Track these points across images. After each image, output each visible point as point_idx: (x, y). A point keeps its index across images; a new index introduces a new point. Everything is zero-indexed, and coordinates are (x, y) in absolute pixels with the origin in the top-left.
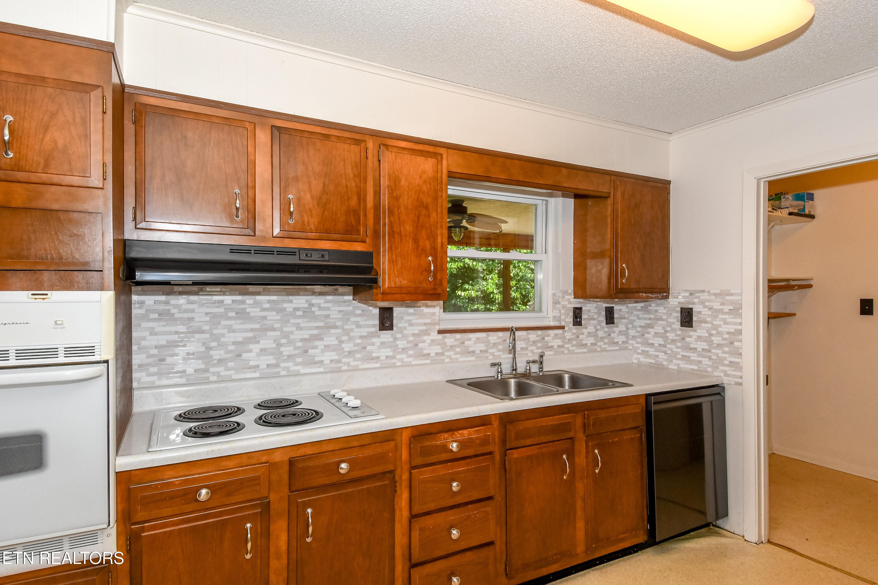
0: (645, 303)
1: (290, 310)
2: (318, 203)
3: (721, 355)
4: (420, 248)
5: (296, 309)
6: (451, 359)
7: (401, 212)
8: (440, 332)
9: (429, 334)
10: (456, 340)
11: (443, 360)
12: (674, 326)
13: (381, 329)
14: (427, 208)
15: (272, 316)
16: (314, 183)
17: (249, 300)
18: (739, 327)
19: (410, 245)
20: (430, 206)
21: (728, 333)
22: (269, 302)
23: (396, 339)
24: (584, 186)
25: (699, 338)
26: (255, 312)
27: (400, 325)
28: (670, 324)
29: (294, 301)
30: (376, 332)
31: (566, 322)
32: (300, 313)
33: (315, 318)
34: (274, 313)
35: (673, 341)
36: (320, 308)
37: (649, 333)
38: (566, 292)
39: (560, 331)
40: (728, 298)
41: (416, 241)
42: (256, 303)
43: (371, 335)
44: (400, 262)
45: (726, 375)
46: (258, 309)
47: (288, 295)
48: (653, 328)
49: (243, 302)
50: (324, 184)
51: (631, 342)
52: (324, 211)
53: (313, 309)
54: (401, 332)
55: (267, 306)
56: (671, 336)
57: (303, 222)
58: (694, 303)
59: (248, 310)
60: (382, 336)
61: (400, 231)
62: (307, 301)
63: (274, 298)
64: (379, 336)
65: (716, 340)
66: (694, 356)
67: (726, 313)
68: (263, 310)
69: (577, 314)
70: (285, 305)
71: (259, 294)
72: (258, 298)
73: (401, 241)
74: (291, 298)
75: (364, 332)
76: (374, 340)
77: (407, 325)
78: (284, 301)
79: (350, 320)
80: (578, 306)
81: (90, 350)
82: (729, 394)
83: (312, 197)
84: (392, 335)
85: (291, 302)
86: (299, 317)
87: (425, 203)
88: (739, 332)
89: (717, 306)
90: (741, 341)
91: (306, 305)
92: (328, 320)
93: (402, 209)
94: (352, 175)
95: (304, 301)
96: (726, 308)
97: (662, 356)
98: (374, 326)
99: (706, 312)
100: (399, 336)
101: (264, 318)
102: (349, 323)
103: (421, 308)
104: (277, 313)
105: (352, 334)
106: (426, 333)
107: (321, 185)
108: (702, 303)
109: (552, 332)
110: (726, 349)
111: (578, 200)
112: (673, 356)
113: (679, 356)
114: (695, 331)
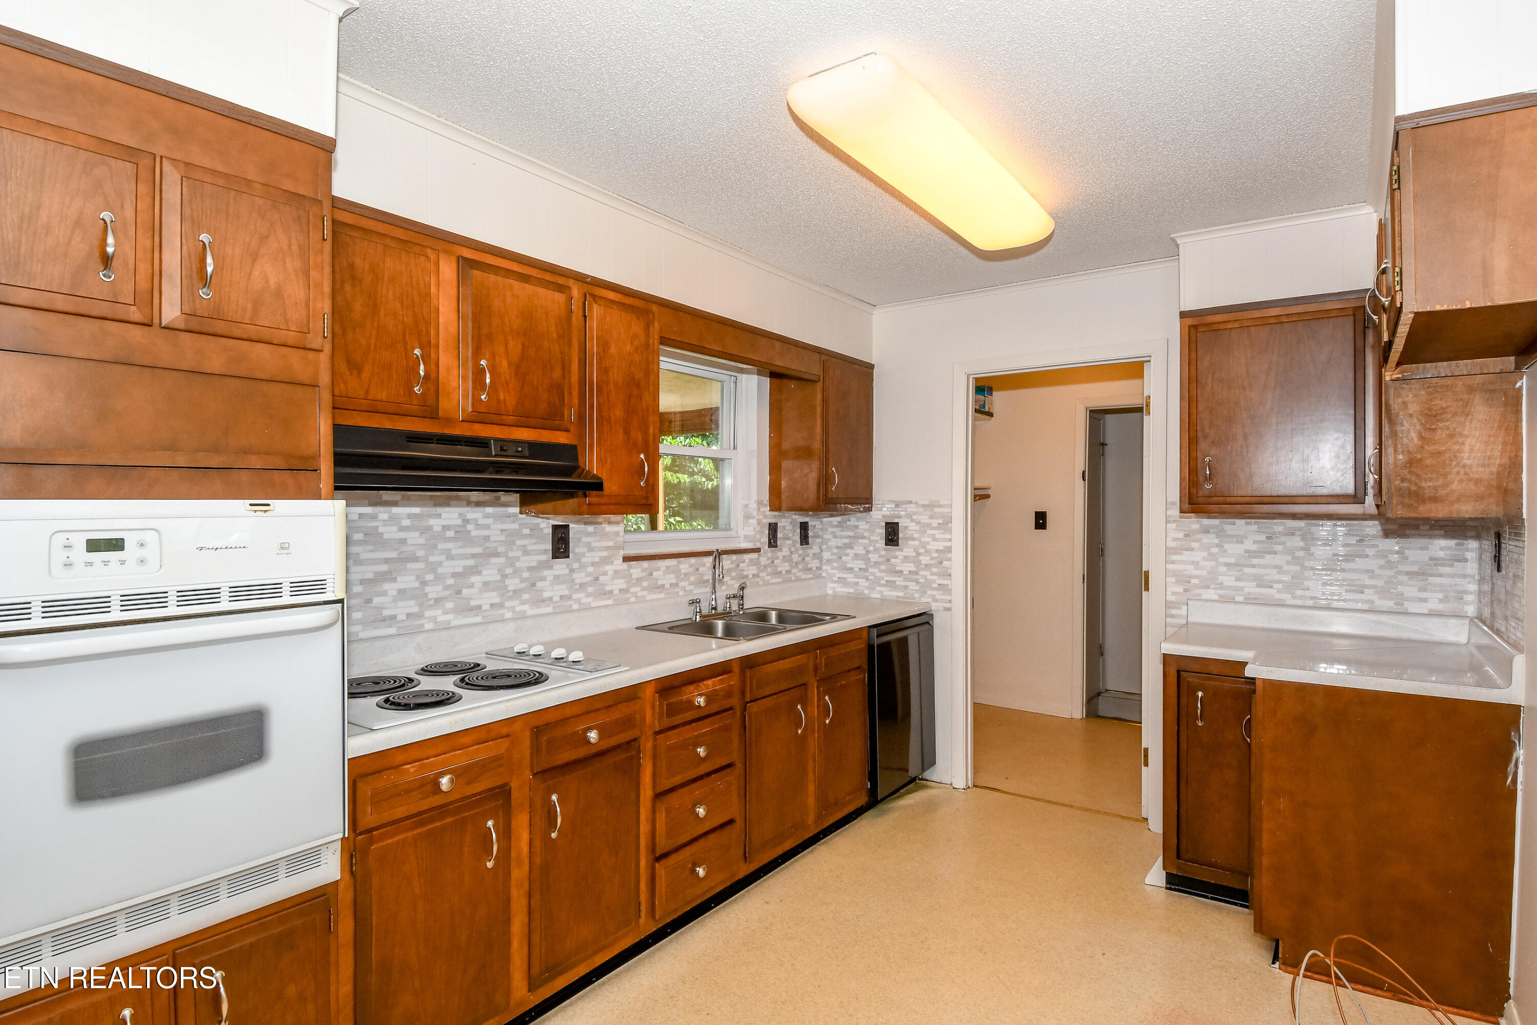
0: (843, 517)
1: (437, 528)
2: (516, 374)
3: (929, 577)
4: (632, 441)
5: (446, 528)
6: (636, 597)
7: (610, 389)
8: (627, 559)
9: (612, 563)
10: (644, 570)
11: (628, 599)
12: (877, 545)
13: (555, 557)
14: (638, 386)
15: (414, 538)
16: (511, 343)
17: (383, 513)
18: (948, 544)
19: (620, 436)
20: (642, 384)
21: (937, 551)
22: (409, 516)
23: (572, 571)
24: (783, 362)
25: (906, 558)
26: (390, 532)
27: (578, 550)
28: (872, 542)
29: (444, 516)
30: (547, 561)
31: (761, 543)
32: (450, 534)
33: (471, 541)
34: (417, 534)
35: (876, 564)
36: (478, 526)
37: (847, 555)
38: (760, 503)
39: (754, 556)
40: (937, 510)
41: (627, 432)
42: (393, 519)
43: (542, 566)
44: (609, 460)
45: (935, 600)
46: (395, 529)
47: (436, 505)
48: (852, 548)
49: (374, 517)
50: (523, 346)
51: (824, 567)
52: (523, 388)
53: (470, 527)
54: (578, 560)
55: (406, 522)
56: (874, 557)
57: (499, 400)
58: (900, 517)
59: (381, 530)
60: (555, 567)
61: (610, 417)
62: (460, 515)
63: (416, 510)
64: (551, 568)
65: (925, 560)
66: (900, 581)
67: (935, 528)
68: (402, 529)
69: (773, 529)
70: (432, 522)
71: (395, 504)
72: (395, 510)
73: (610, 430)
74: (439, 510)
75: (533, 560)
76: (546, 573)
77: (585, 550)
78: (431, 516)
79: (515, 544)
80: (773, 521)
81: (318, 585)
82: (937, 622)
83: (510, 364)
84: (568, 565)
85: (439, 516)
86: (450, 540)
87: (636, 377)
88: (949, 550)
89: (925, 519)
90: (950, 560)
91: (459, 522)
92: (488, 545)
93: (612, 387)
94: (555, 336)
95: (457, 516)
96: (935, 522)
97: (862, 582)
98: (545, 551)
99: (913, 526)
100: (576, 565)
101: (403, 541)
102: (515, 548)
103: (603, 526)
104: (421, 533)
105: (518, 565)
106: (607, 560)
107: (520, 346)
108: (909, 516)
109: (747, 557)
110: (935, 570)
111: (776, 381)
112: (876, 582)
113: (883, 582)
114: (902, 550)
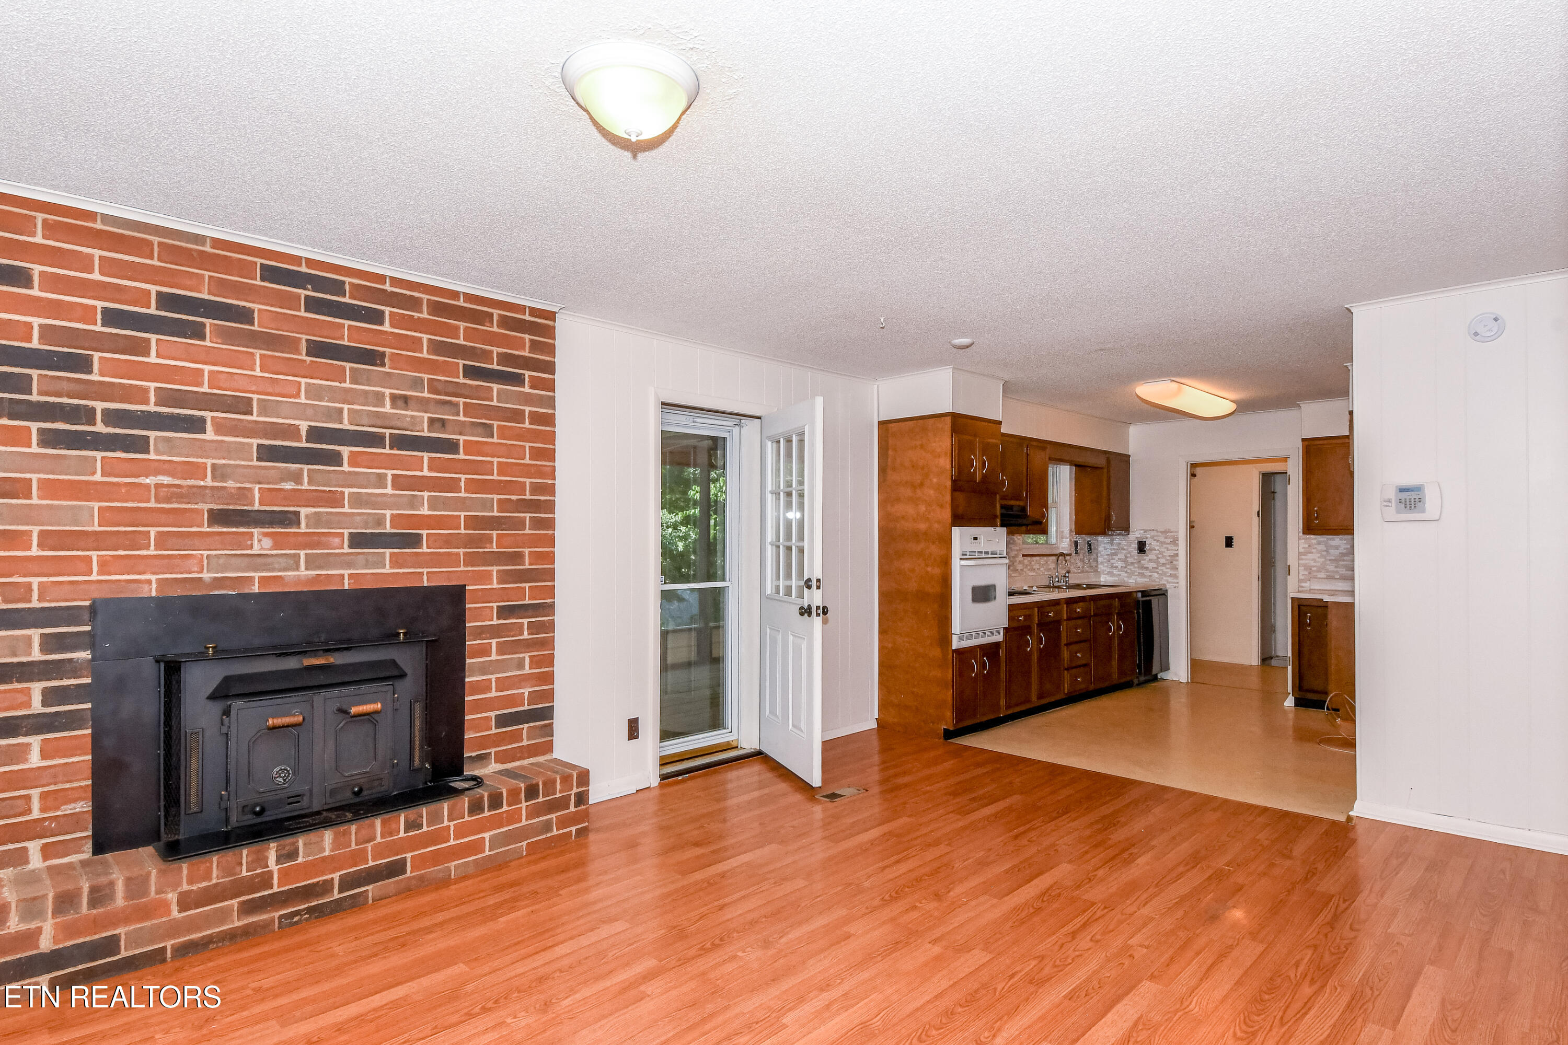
0: (1112, 537)
3: (1165, 570)
6: (1026, 573)
8: (1023, 556)
9: (1018, 557)
11: (1023, 574)
12: (1132, 554)
14: (1042, 482)
18: (1176, 552)
21: (1169, 556)
24: (1091, 461)
25: (1150, 560)
28: (1130, 552)
31: (1071, 551)
35: (1132, 564)
37: (1113, 559)
38: (1071, 531)
40: (1170, 534)
44: (1035, 512)
45: (1169, 582)
48: (1117, 555)
51: (1099, 566)
56: (1130, 560)
58: (1147, 538)
65: (1162, 561)
66: (1147, 573)
67: (1168, 544)
69: (1076, 543)
80: (1076, 540)
82: (1169, 593)
87: (1041, 478)
88: (1177, 555)
89: (1162, 539)
90: (1177, 561)
96: (1168, 541)
97: (1123, 574)
99: (1154, 543)
108: (1152, 537)
109: (1066, 558)
110: (1168, 566)
111: (1077, 469)
112: (1133, 573)
113: (1136, 574)
114: (1147, 556)
